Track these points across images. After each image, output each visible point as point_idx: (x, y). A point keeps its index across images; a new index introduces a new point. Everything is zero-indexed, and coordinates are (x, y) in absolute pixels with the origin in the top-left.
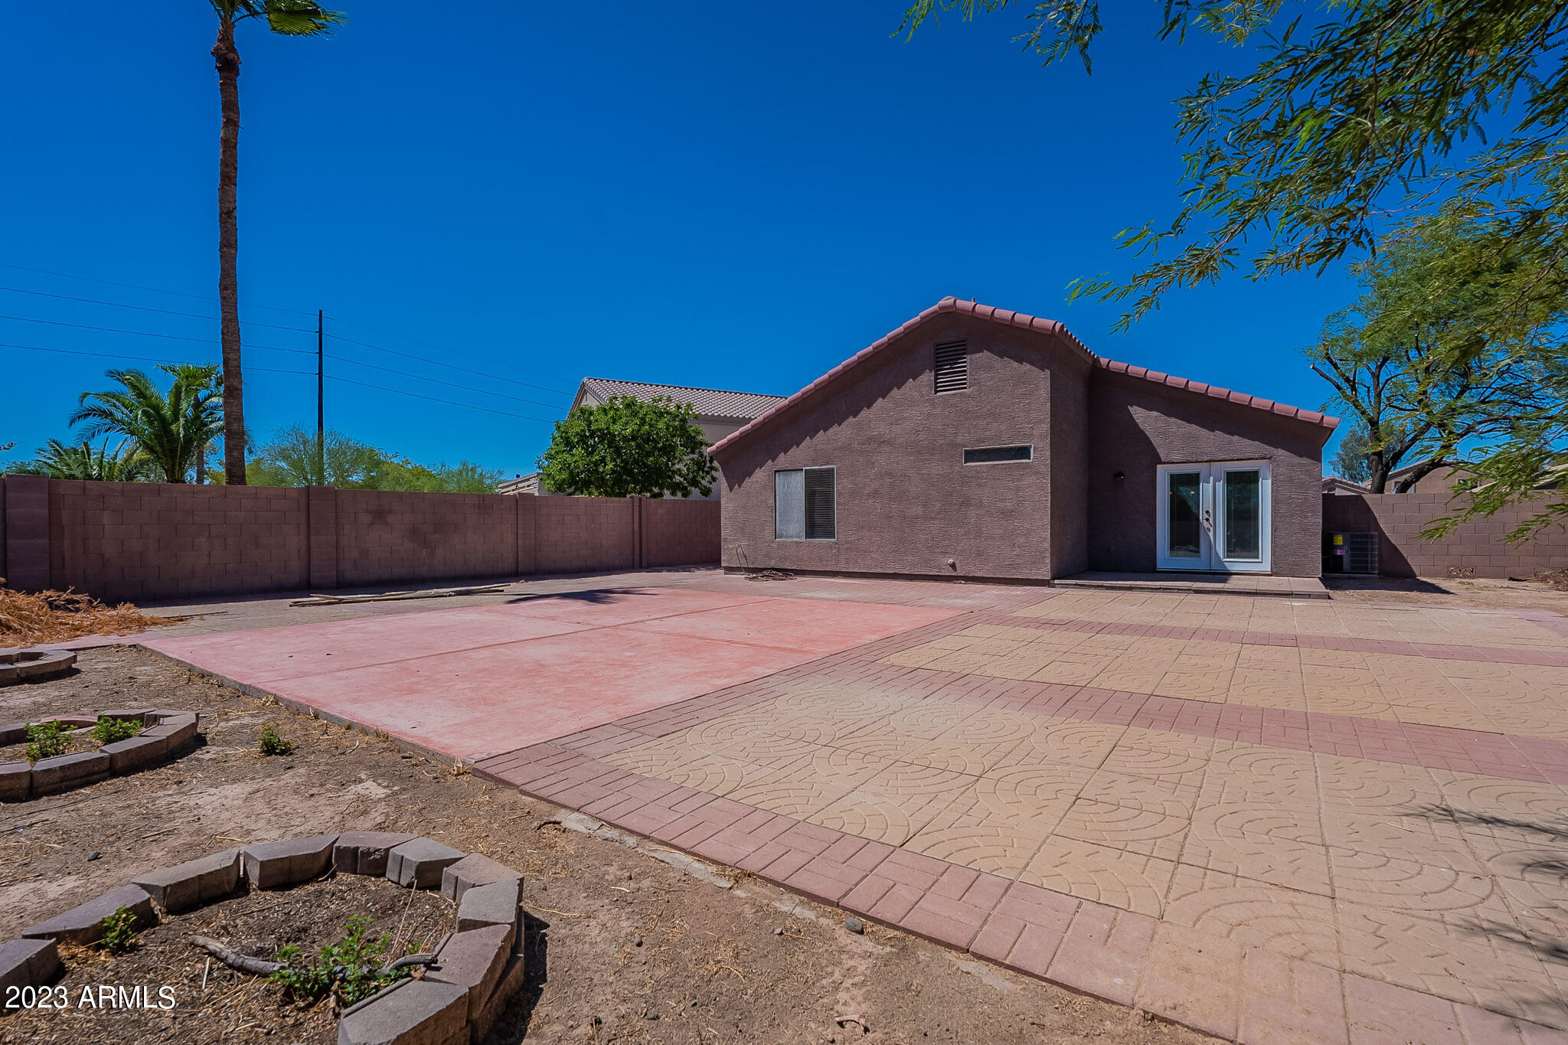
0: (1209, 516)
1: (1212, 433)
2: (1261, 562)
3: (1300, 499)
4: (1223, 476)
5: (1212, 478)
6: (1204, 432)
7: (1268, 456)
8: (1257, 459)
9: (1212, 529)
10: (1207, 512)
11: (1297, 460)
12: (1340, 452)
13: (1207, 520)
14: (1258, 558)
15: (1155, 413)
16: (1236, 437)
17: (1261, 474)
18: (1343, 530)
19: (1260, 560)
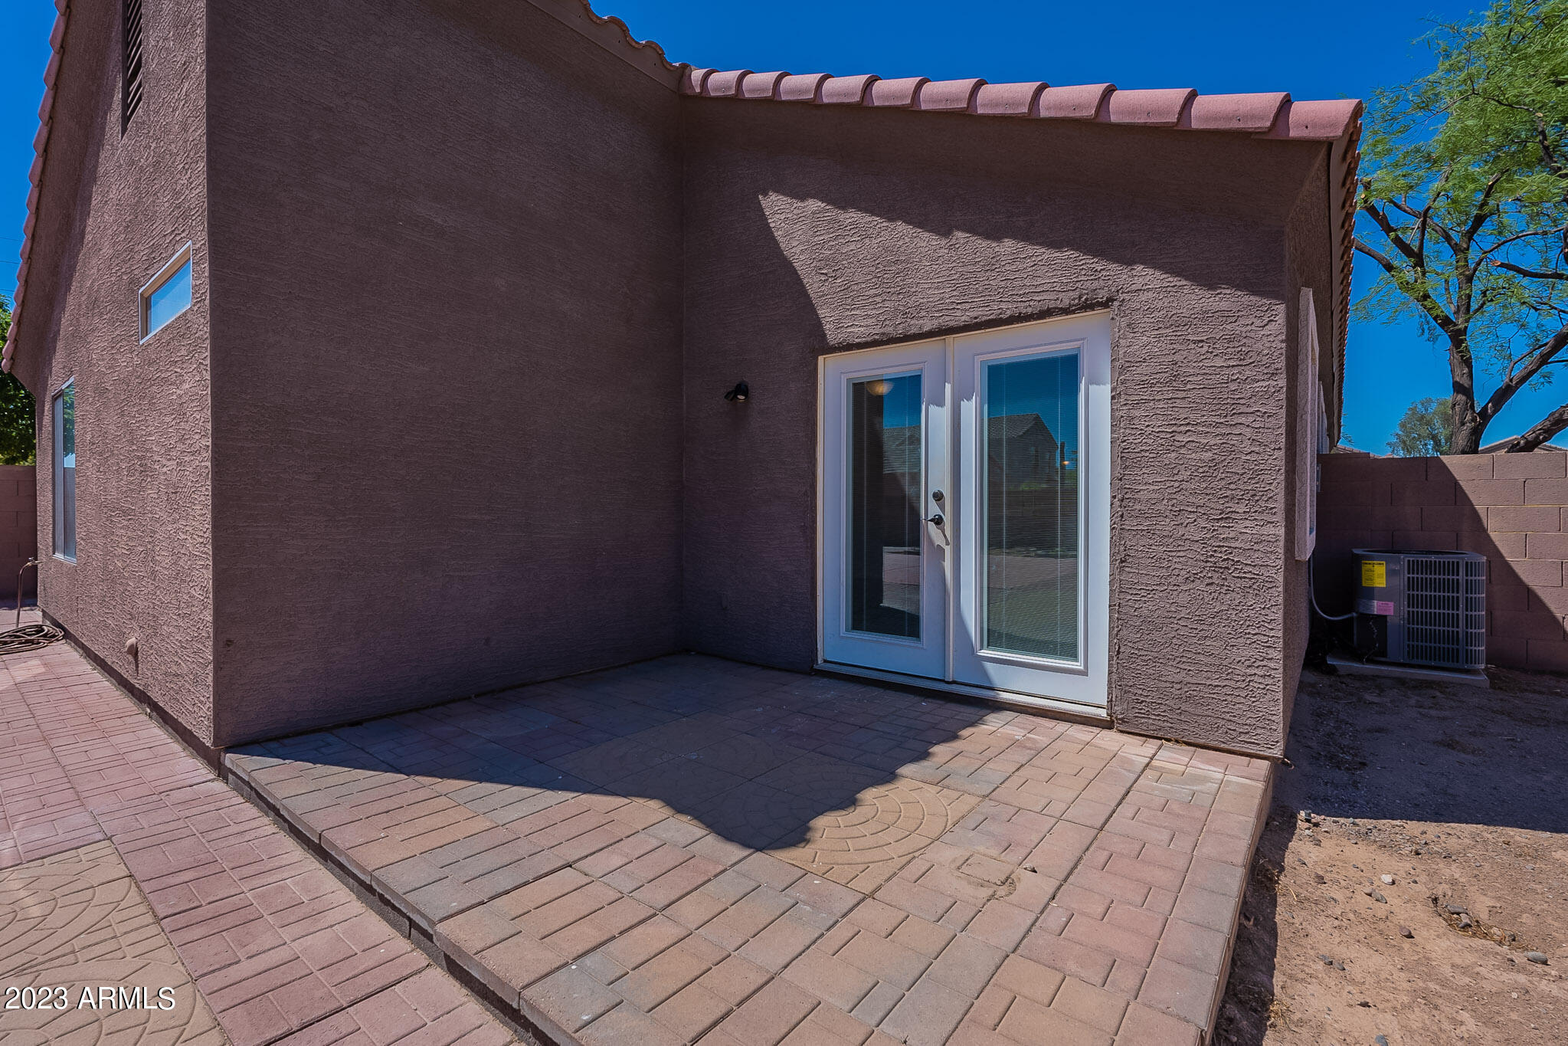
0: (942, 508)
1: (944, 242)
2: (1084, 673)
3: (1206, 448)
4: (979, 380)
5: (948, 387)
6: (926, 241)
7: (1103, 295)
8: (1066, 311)
9: (948, 550)
10: (939, 497)
11: (1194, 299)
12: (1400, 433)
13: (938, 521)
14: (1074, 656)
15: (814, 205)
16: (1008, 245)
17: (1085, 366)
18: (1391, 547)
19: (1078, 665)
